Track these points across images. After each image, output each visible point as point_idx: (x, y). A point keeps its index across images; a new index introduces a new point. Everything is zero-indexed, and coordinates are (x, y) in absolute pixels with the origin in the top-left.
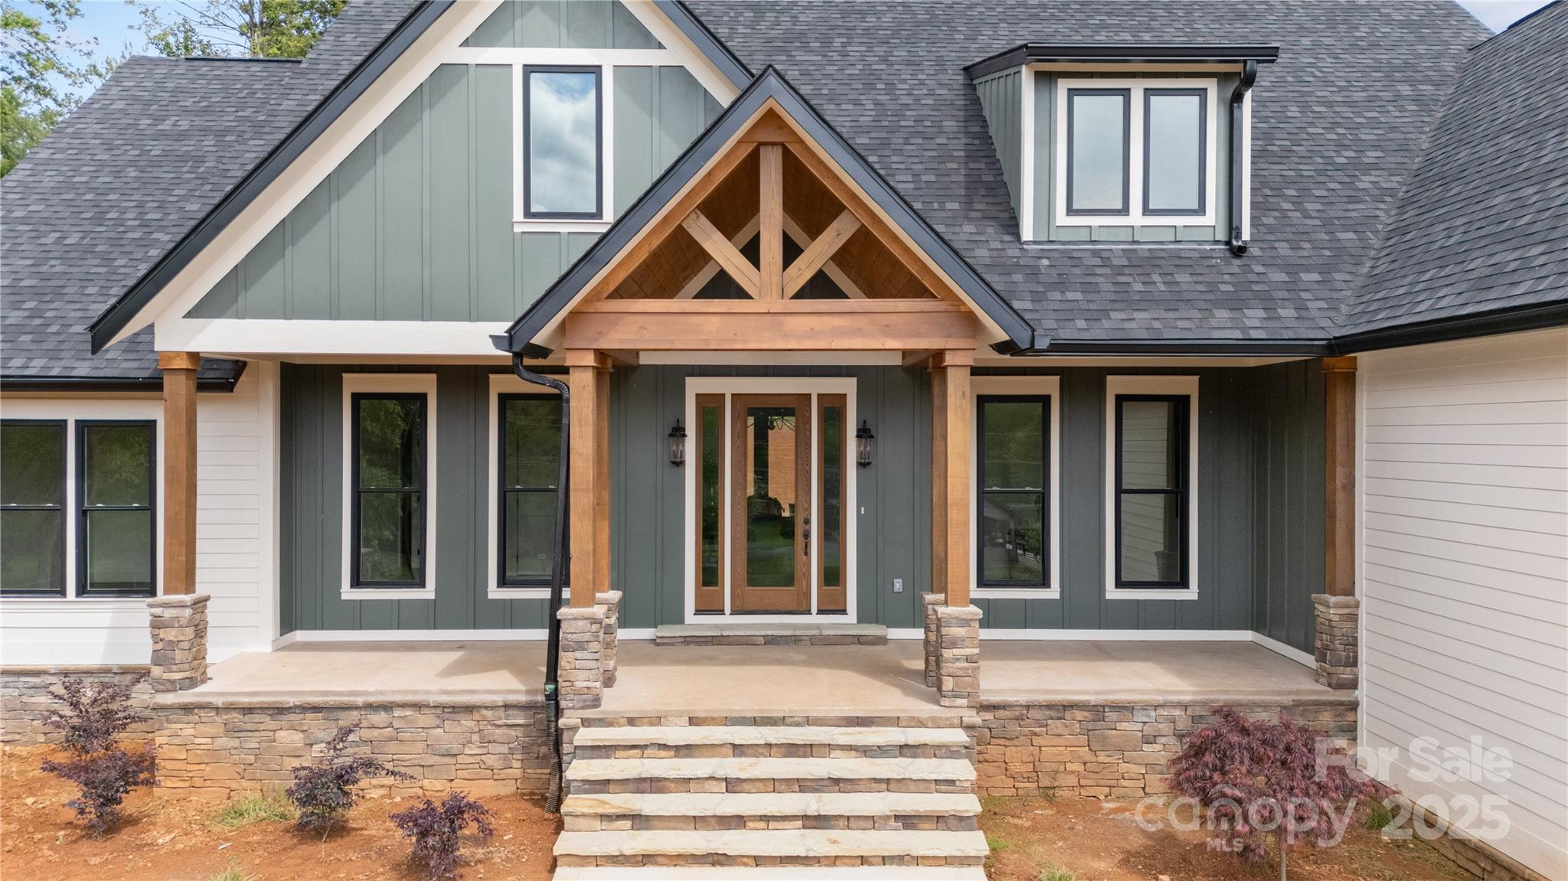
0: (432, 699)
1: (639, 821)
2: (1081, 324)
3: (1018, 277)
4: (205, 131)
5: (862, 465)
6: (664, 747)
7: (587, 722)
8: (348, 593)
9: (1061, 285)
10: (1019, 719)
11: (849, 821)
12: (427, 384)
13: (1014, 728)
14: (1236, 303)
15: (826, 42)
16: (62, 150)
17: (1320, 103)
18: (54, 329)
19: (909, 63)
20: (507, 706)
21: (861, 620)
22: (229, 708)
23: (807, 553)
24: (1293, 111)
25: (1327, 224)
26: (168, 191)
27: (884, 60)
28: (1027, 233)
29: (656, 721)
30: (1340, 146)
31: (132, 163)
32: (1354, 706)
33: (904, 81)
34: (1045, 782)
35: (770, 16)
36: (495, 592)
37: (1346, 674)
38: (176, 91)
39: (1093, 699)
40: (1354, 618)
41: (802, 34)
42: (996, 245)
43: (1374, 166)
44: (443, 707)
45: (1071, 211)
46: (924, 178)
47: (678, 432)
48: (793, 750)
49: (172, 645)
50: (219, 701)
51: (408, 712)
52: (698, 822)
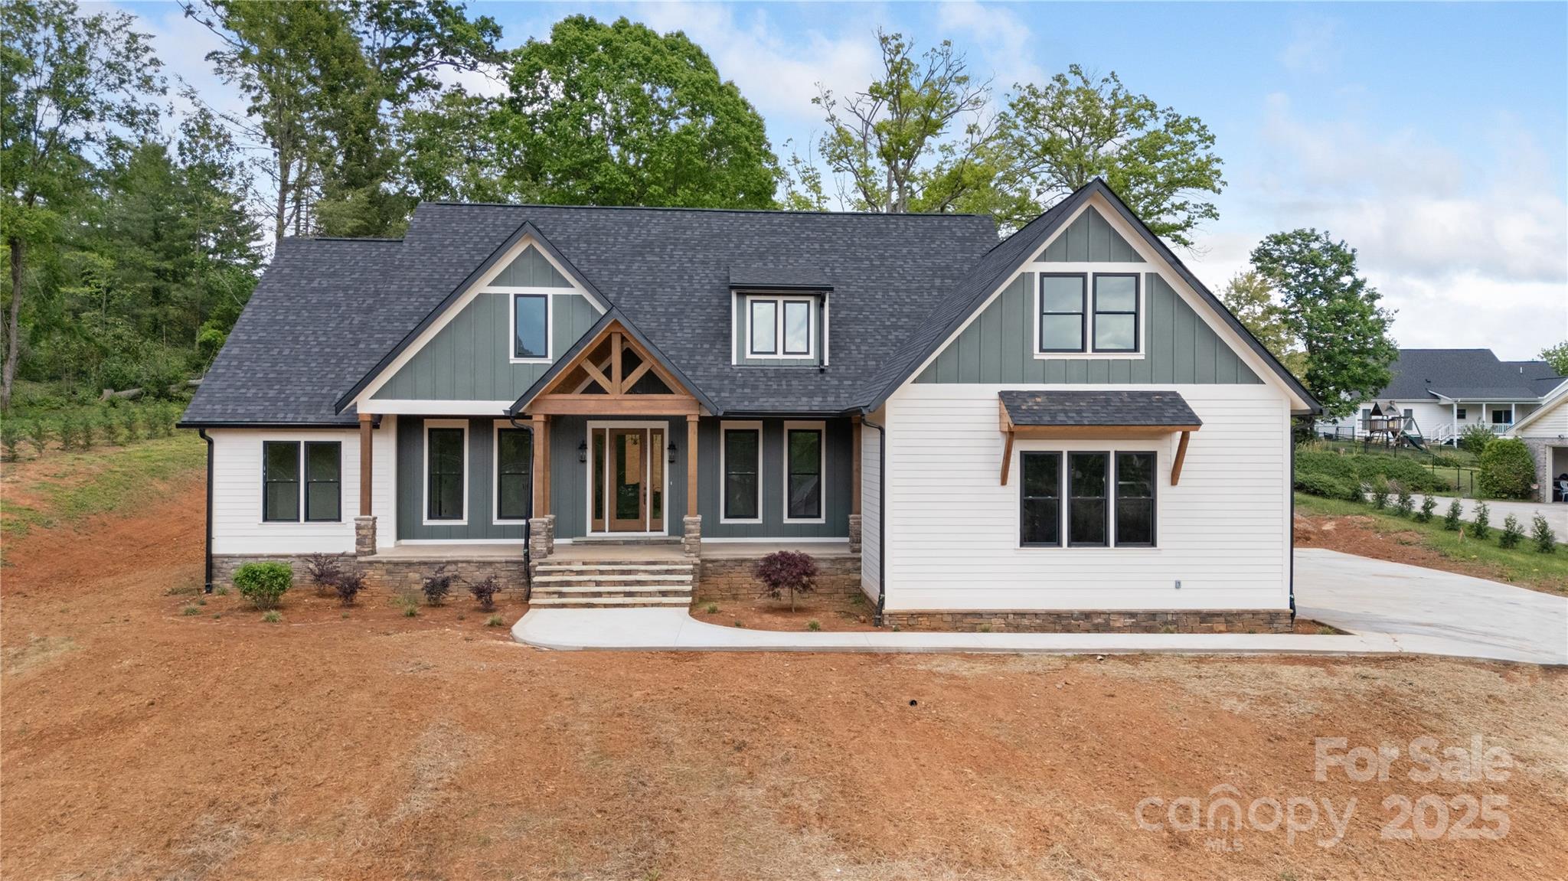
0: (474, 559)
1: (561, 595)
2: (746, 403)
3: (726, 382)
4: (337, 288)
5: (671, 462)
6: (572, 571)
7: (541, 564)
8: (426, 522)
9: (743, 386)
10: (724, 566)
11: (641, 594)
12: (465, 425)
13: (721, 570)
14: (811, 395)
15: (663, 247)
16: (265, 300)
17: (894, 290)
18: (292, 399)
19: (703, 263)
20: (507, 562)
21: (670, 534)
22: (389, 563)
23: (645, 503)
24: (879, 296)
25: (867, 356)
26: (326, 325)
27: (691, 261)
28: (734, 362)
29: (569, 563)
30: (892, 315)
31: (305, 308)
32: (859, 560)
33: (698, 275)
34: (734, 592)
35: (636, 230)
36: (496, 522)
37: (856, 546)
38: (315, 262)
39: (753, 557)
40: (860, 524)
41: (652, 243)
42: (721, 366)
43: (902, 327)
44: (479, 562)
45: (752, 352)
46: (697, 331)
47: (583, 447)
48: (623, 572)
49: (365, 536)
50: (385, 560)
51: (464, 565)
52: (584, 595)
